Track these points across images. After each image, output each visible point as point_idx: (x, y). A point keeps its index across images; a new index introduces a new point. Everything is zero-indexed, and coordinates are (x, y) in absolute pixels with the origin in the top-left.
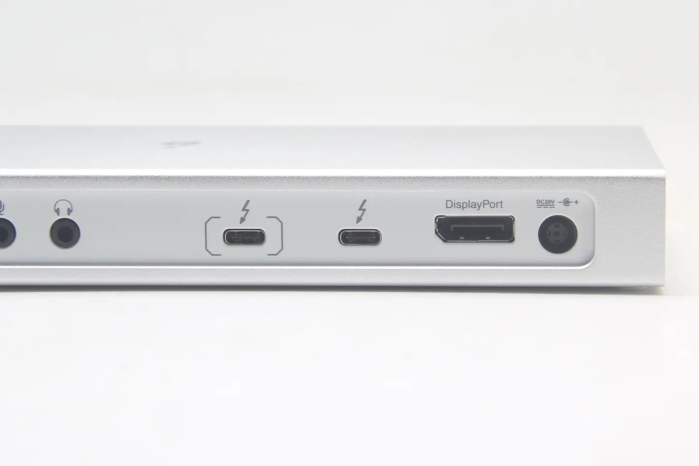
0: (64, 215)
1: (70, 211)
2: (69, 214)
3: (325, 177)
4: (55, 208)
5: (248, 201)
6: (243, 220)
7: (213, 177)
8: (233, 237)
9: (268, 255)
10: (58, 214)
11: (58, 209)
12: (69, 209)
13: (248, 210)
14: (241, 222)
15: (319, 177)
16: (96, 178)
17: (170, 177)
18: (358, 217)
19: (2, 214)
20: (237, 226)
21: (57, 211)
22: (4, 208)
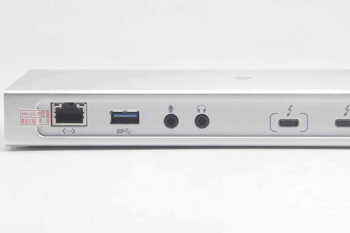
0: (202, 112)
1: (205, 111)
2: (204, 112)
3: (330, 94)
4: (198, 109)
5: (291, 106)
6: (288, 115)
7: (275, 94)
8: (284, 123)
9: (301, 131)
10: (199, 112)
11: (199, 109)
12: (204, 109)
13: (291, 110)
14: (288, 116)
15: (327, 94)
16: (218, 95)
17: (254, 94)
18: (345, 113)
19: (172, 112)
20: (285, 118)
21: (199, 111)
22: (173, 109)
